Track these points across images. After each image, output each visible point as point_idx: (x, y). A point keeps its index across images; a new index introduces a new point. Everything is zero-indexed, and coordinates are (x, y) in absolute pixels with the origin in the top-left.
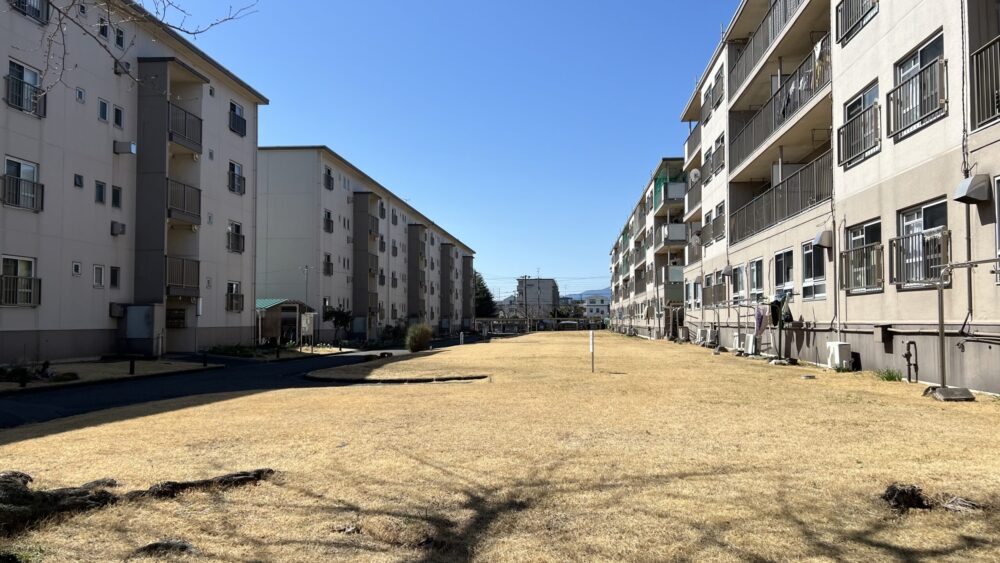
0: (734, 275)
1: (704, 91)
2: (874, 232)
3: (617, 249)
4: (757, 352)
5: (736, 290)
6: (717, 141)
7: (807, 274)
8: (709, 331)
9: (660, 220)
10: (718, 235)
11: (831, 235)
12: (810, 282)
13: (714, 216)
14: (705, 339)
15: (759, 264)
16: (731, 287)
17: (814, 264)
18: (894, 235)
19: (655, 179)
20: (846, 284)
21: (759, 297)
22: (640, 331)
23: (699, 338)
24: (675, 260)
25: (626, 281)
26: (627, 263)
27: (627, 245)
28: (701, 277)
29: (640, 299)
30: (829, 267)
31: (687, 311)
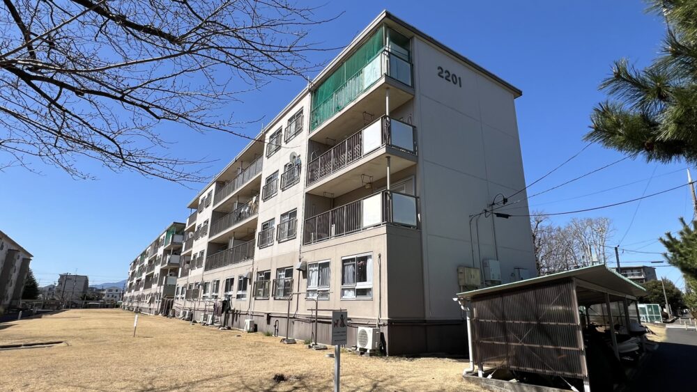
0: (205, 285)
1: (201, 198)
2: (268, 275)
3: (135, 263)
4: (212, 324)
5: (204, 293)
6: (205, 222)
7: (240, 289)
8: (187, 312)
9: (166, 252)
10: (199, 265)
11: (251, 274)
12: (240, 293)
13: (198, 256)
14: (185, 316)
15: (218, 282)
16: (203, 291)
17: (243, 285)
18: (275, 278)
19: (167, 231)
20: (255, 294)
21: (216, 297)
22: (143, 310)
23: (181, 315)
24: (172, 273)
25: (138, 281)
26: (141, 271)
27: (144, 261)
28: (186, 285)
29: (147, 292)
30: (249, 287)
31: (176, 301)
